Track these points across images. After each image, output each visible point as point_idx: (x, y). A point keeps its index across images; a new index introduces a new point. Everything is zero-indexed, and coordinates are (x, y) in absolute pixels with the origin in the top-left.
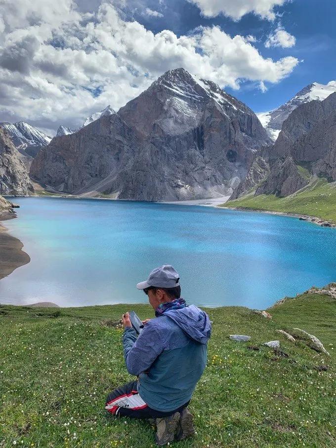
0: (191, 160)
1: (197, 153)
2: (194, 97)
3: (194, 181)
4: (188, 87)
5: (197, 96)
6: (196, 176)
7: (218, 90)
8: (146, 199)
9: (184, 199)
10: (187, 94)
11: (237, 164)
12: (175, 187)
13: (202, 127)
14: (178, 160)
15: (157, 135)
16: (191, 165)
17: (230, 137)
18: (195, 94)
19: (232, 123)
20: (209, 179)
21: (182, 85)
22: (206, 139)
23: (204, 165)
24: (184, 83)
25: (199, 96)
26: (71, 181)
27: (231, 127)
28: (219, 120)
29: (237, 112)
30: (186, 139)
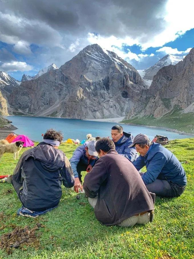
0: (102, 96)
1: (106, 92)
2: (104, 60)
3: (104, 108)
4: (100, 55)
5: (105, 60)
6: (105, 105)
7: (117, 57)
8: (77, 118)
9: (98, 118)
10: (99, 59)
11: (128, 99)
12: (93, 111)
13: (108, 78)
14: (95, 96)
15: (83, 82)
16: (102, 99)
17: (123, 84)
18: (104, 59)
19: (125, 76)
20: (112, 107)
21: (96, 53)
22: (110, 84)
23: (109, 99)
24: (98, 52)
25: (106, 60)
26: (32, 107)
27: (124, 78)
28: (117, 74)
29: (127, 70)
30: (99, 84)
